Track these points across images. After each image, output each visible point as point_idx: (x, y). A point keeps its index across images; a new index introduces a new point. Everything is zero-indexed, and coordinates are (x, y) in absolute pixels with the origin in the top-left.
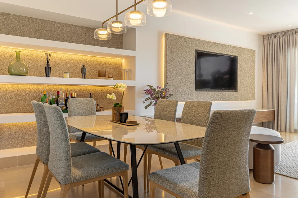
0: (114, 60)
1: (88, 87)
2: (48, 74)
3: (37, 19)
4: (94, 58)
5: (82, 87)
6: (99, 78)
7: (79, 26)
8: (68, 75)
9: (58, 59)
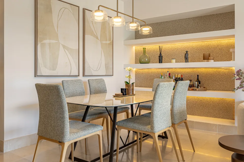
0: (228, 41)
1: (200, 70)
2: (160, 61)
3: (161, 22)
4: (205, 42)
5: (195, 70)
6: (204, 60)
7: (191, 18)
8: (174, 61)
9: (176, 49)
